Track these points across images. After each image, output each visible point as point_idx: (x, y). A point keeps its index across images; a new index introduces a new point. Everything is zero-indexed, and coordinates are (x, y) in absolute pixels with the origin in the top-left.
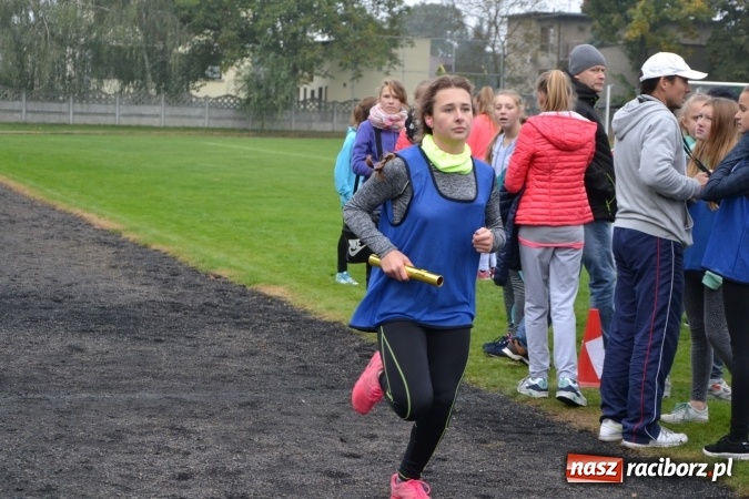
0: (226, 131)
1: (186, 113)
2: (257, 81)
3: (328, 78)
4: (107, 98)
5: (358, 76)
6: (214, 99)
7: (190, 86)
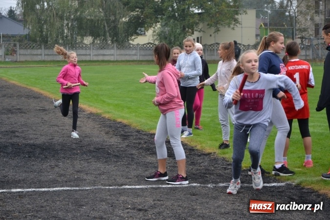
0: (148, 62)
1: (127, 53)
2: (164, 35)
3: (202, 32)
4: (86, 47)
5: (218, 30)
6: (142, 45)
7: (129, 39)
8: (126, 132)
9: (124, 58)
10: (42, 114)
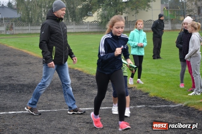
0: (95, 33)
1: (82, 27)
2: (104, 16)
3: (127, 14)
5: (137, 12)
6: (91, 22)
7: (83, 18)
8: (80, 76)
9: (79, 31)
10: (28, 65)
